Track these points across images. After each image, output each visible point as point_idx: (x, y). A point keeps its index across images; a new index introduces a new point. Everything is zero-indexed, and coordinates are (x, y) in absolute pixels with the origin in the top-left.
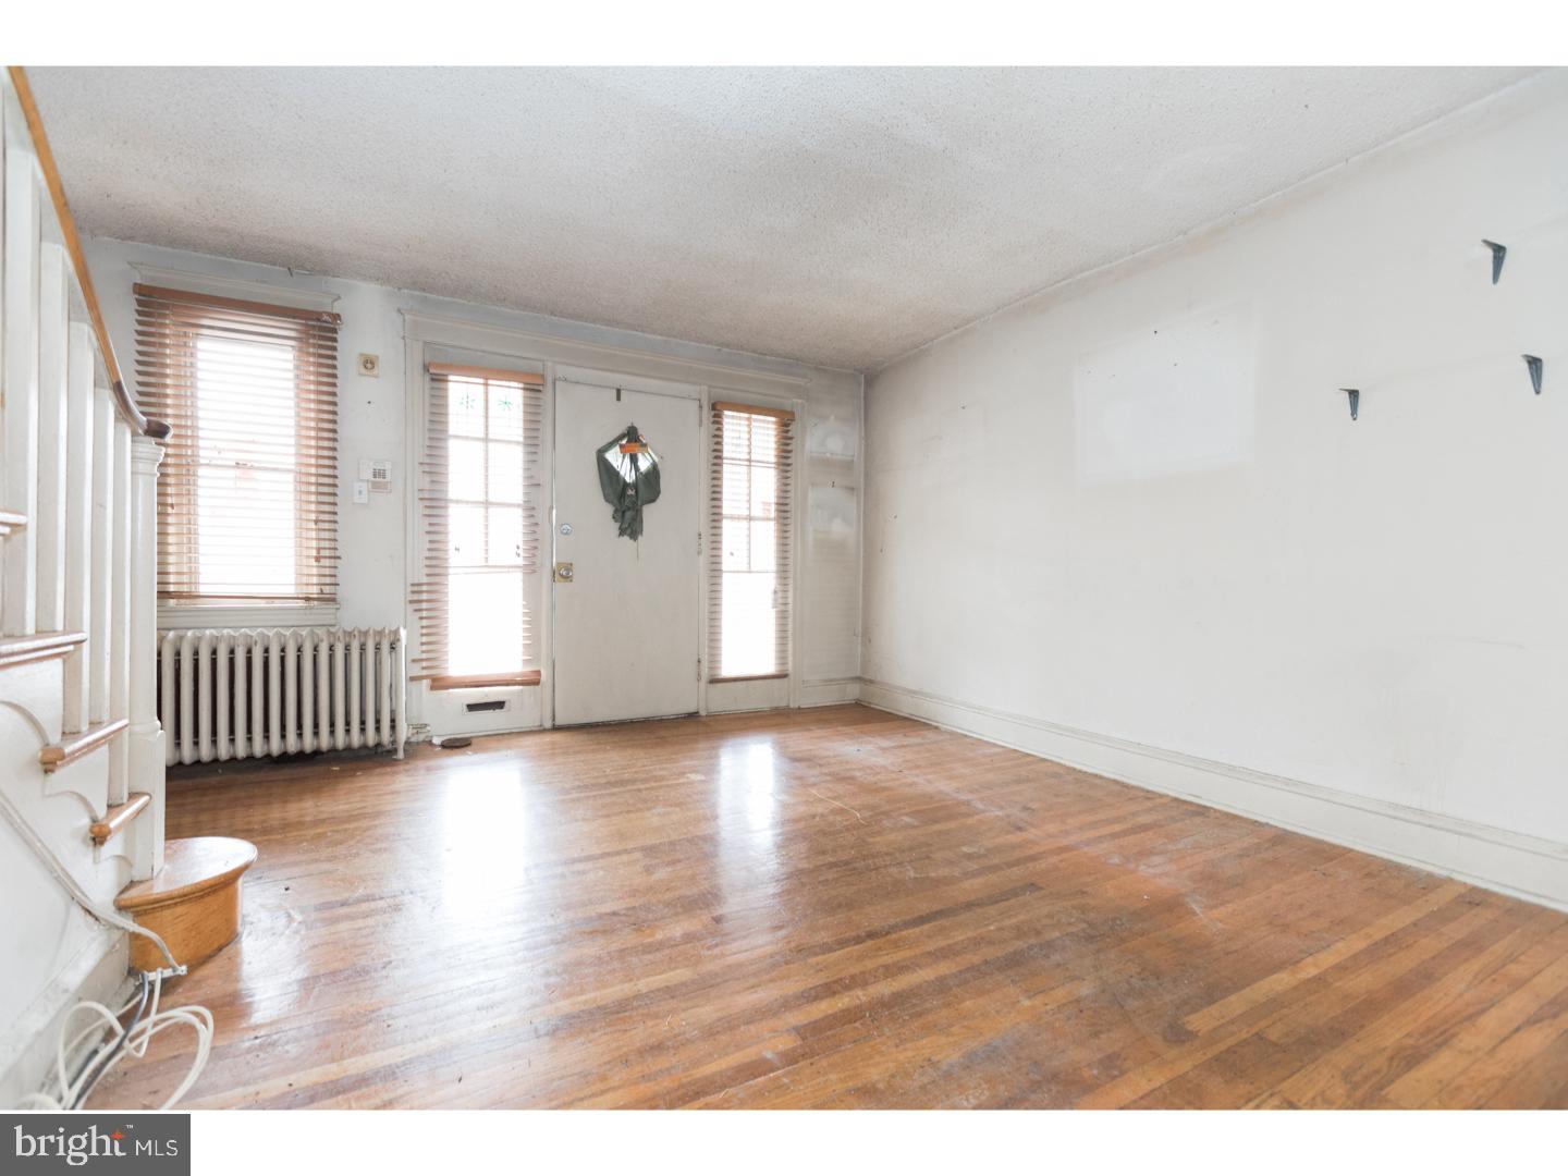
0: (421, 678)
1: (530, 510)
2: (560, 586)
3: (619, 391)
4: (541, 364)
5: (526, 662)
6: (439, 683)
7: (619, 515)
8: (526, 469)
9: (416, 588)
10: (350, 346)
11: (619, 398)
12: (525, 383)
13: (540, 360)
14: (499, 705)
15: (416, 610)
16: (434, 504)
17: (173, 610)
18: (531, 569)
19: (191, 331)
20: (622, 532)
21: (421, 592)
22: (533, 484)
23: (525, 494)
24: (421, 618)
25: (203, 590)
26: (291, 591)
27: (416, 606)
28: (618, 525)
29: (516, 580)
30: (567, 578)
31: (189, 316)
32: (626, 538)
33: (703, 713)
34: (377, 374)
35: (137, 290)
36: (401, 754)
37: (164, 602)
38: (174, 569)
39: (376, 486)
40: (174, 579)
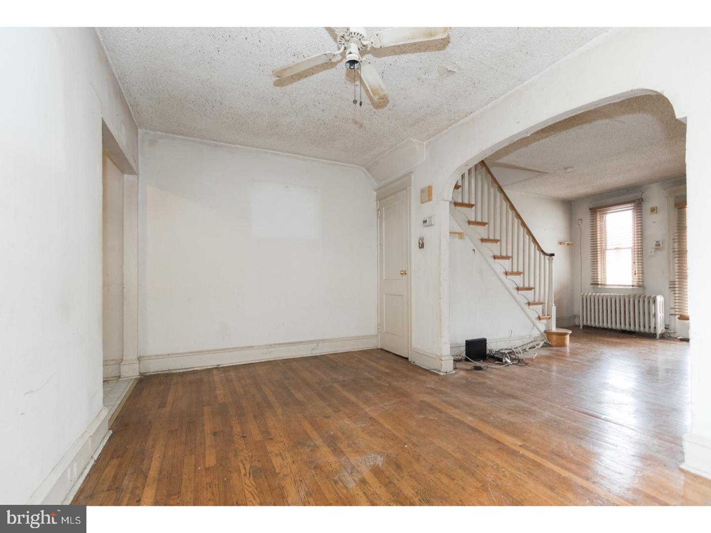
0: (675, 315)
6: (683, 317)
9: (672, 283)
15: (673, 291)
16: (680, 254)
17: (600, 288)
19: (604, 215)
21: (675, 284)
24: (675, 294)
25: (607, 283)
27: (672, 289)
31: (602, 212)
34: (657, 213)
35: (590, 209)
36: (658, 337)
37: (596, 286)
38: (599, 278)
39: (657, 249)
40: (599, 280)
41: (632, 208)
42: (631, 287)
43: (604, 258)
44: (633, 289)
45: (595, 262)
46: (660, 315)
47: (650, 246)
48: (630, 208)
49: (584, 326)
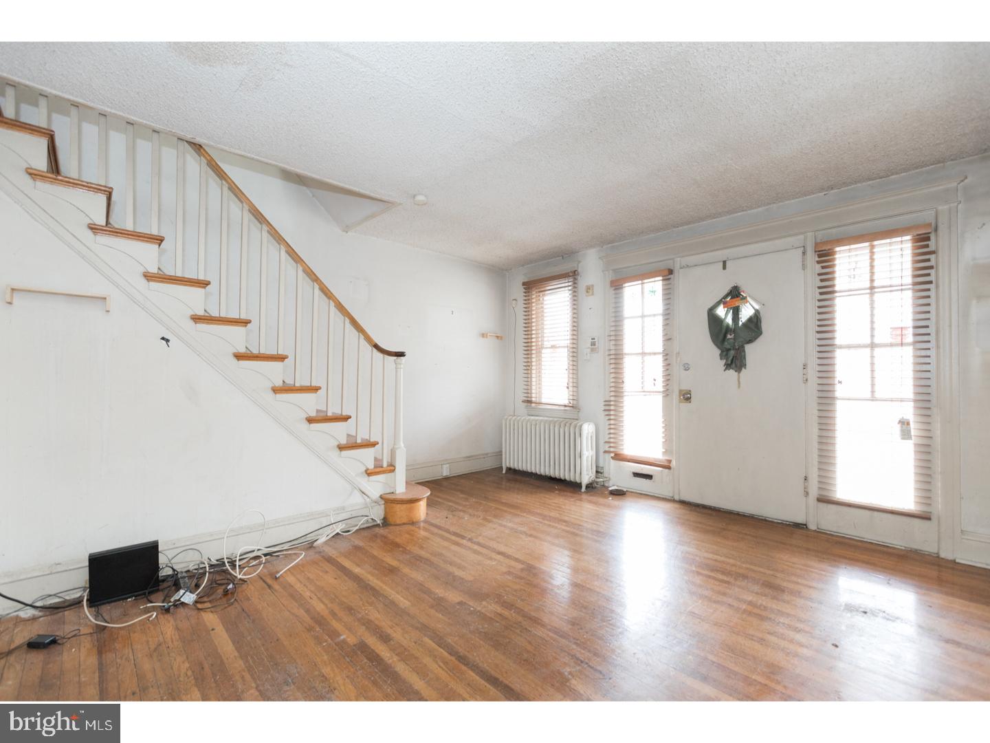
0: (610, 452)
1: (666, 355)
2: (685, 406)
3: (724, 263)
4: (672, 261)
5: (664, 453)
6: (618, 457)
7: (724, 353)
8: (664, 330)
9: (607, 403)
10: (583, 282)
11: (724, 268)
12: (663, 276)
13: (670, 259)
14: (649, 477)
15: (607, 415)
16: (616, 358)
17: (533, 408)
18: (667, 393)
19: (541, 294)
20: (728, 366)
21: (611, 405)
22: (668, 339)
23: (664, 345)
24: (610, 419)
25: (543, 401)
26: (566, 402)
27: (607, 413)
28: (724, 362)
29: (659, 399)
30: (688, 399)
31: (539, 288)
32: (732, 372)
33: (812, 527)
34: (593, 294)
35: (524, 284)
36: (583, 489)
37: (529, 404)
38: (533, 391)
39: (592, 350)
40: (533, 395)
41: (570, 284)
42: (563, 408)
43: (539, 360)
44: (565, 410)
45: (528, 367)
46: (588, 453)
47: (585, 345)
48: (566, 284)
49: (509, 469)
